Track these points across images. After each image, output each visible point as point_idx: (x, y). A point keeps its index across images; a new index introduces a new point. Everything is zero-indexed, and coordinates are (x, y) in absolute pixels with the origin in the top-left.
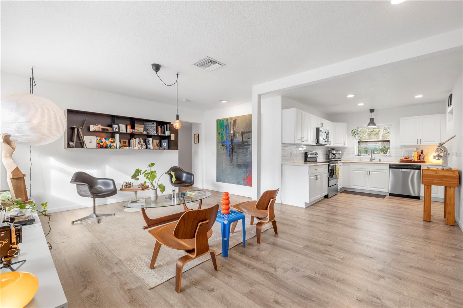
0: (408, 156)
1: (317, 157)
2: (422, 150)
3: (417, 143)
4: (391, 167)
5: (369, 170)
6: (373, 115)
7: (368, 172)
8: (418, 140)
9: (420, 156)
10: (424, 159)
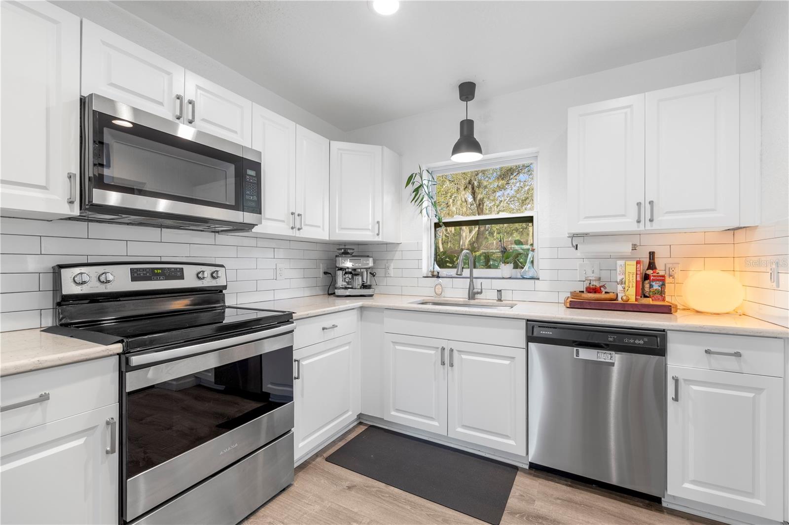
0: (599, 279)
1: (225, 287)
2: (652, 255)
3: (639, 222)
4: (535, 334)
5: (452, 345)
6: (473, 110)
7: (447, 353)
8: (639, 204)
9: (646, 277)
10: (662, 293)
